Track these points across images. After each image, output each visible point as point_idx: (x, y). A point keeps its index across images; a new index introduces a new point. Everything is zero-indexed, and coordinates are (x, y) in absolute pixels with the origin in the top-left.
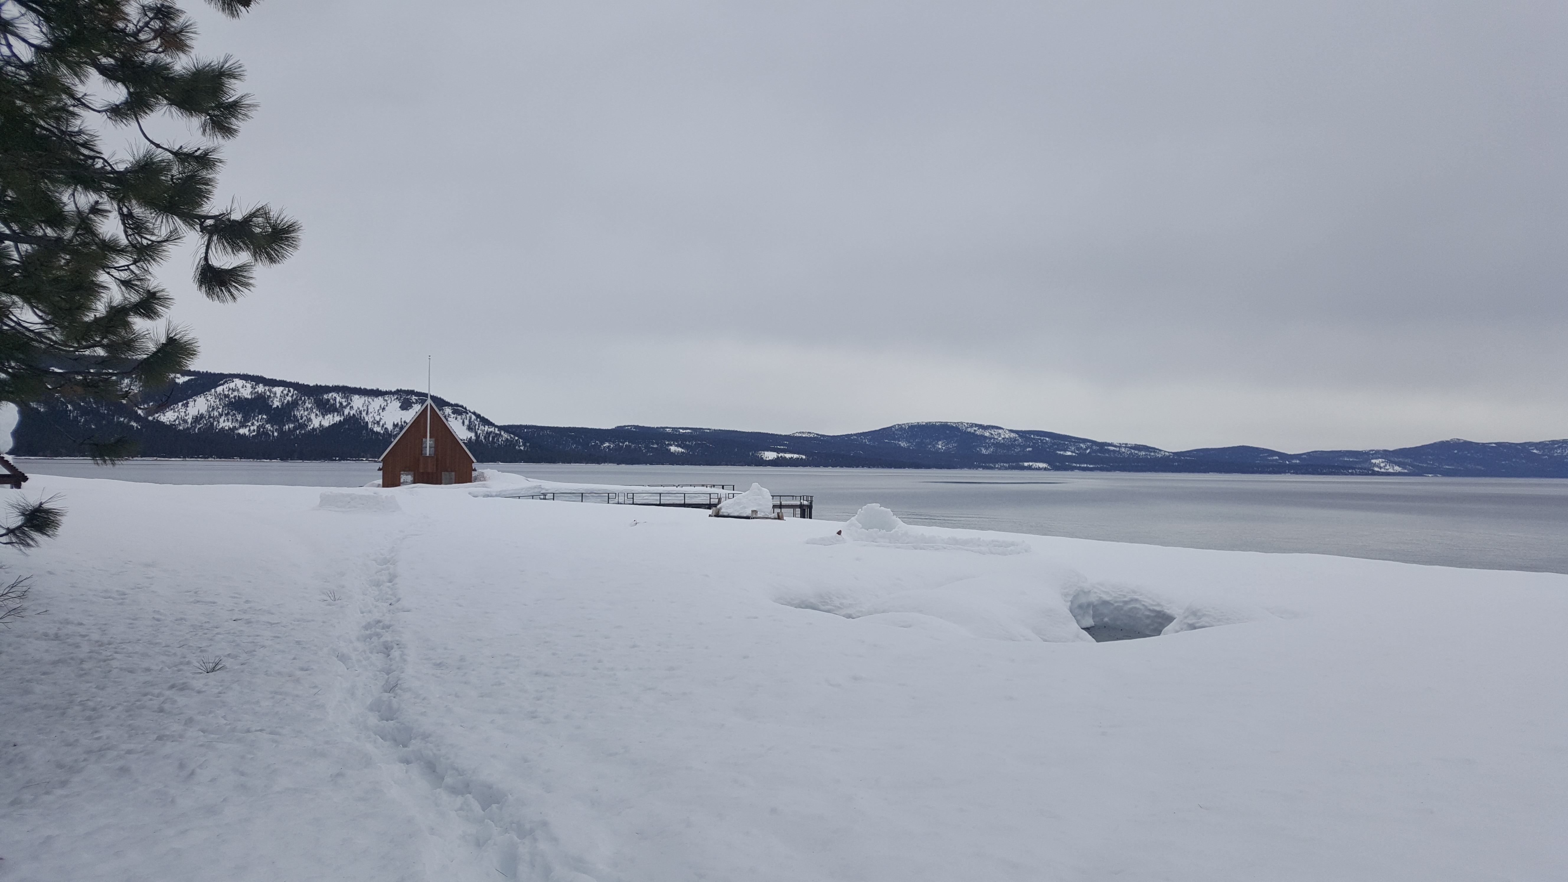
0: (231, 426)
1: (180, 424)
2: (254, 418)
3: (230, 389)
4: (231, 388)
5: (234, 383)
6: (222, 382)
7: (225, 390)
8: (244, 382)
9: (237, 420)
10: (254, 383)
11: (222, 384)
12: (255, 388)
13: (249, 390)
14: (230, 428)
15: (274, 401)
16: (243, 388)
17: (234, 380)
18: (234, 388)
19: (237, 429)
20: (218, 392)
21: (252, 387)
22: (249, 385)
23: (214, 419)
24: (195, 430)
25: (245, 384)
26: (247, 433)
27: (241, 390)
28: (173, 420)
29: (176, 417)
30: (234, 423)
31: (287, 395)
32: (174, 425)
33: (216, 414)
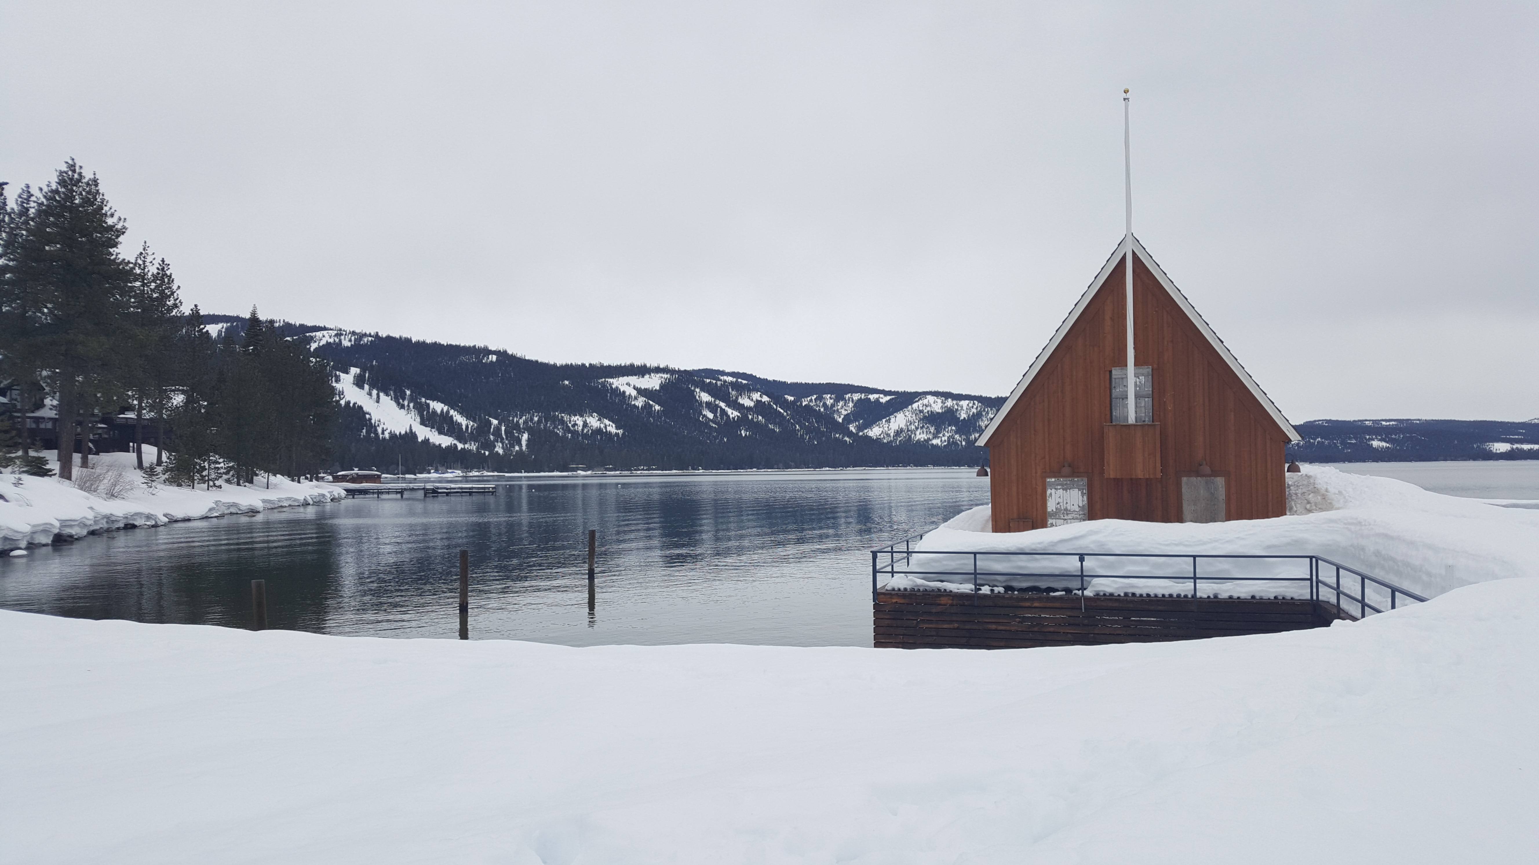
0: (926, 438)
1: (884, 438)
2: (944, 430)
3: (923, 405)
4: (925, 404)
5: (927, 400)
6: (917, 399)
7: (920, 406)
8: (935, 398)
9: (930, 432)
10: (944, 398)
11: (917, 401)
12: (944, 403)
13: (940, 404)
14: (925, 440)
15: (962, 414)
16: (934, 403)
17: (927, 397)
18: (927, 404)
19: (931, 440)
20: (914, 409)
21: (942, 402)
22: (939, 401)
23: (912, 432)
24: (896, 442)
25: (936, 400)
26: (940, 444)
27: (933, 405)
28: (878, 434)
29: (881, 432)
30: (928, 435)
31: (973, 407)
32: (880, 439)
33: (913, 427)
